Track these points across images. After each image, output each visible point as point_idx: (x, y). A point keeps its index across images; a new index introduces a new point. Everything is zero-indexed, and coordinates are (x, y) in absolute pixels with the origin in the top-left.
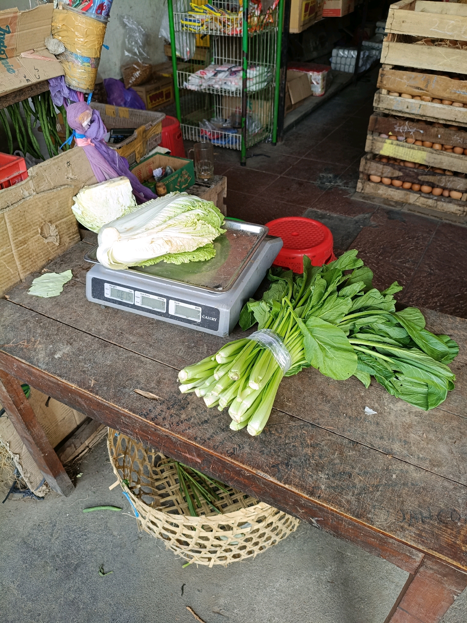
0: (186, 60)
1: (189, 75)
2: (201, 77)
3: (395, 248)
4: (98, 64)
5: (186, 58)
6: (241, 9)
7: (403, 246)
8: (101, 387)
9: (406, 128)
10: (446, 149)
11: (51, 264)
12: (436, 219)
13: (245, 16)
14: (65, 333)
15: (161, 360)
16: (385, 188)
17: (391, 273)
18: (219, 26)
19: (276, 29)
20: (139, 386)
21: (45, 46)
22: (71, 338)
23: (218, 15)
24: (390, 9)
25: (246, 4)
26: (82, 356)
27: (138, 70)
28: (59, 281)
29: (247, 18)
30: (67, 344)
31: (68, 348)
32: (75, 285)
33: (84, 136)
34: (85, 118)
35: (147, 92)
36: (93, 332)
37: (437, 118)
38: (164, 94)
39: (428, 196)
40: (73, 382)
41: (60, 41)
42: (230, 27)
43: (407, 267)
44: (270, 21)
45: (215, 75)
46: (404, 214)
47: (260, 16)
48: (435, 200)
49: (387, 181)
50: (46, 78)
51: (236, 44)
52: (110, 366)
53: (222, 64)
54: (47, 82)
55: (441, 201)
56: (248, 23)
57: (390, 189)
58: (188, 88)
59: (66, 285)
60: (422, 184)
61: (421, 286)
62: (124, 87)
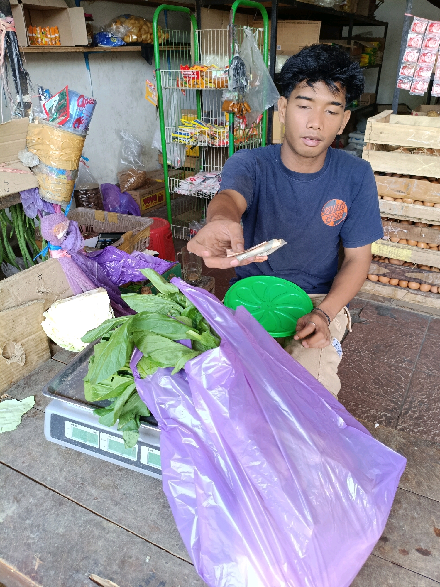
0: (177, 168)
1: (179, 182)
2: (191, 183)
3: (389, 346)
4: (76, 176)
5: (177, 166)
6: (228, 124)
7: (397, 344)
8: (47, 570)
9: (390, 228)
10: (430, 248)
11: (12, 389)
12: (426, 314)
13: (231, 130)
14: (13, 485)
15: (128, 526)
16: (372, 284)
17: (388, 374)
18: (207, 139)
19: (260, 140)
20: (96, 569)
21: (19, 159)
22: (20, 493)
23: (206, 129)
24: (367, 122)
25: (231, 119)
26: (30, 519)
27: (133, 176)
28: (18, 410)
29: (233, 131)
30: (13, 502)
31: (14, 508)
32: (36, 415)
33: (59, 247)
34: (61, 230)
35: (141, 196)
36: (48, 483)
37: (420, 219)
38: (157, 197)
39: (416, 292)
40: (12, 562)
41: (35, 154)
42: (218, 139)
43: (403, 368)
44: (255, 133)
45: (204, 181)
46: (393, 310)
47: (245, 129)
48: (423, 296)
49: (374, 278)
50: (17, 191)
51: (223, 153)
52: (63, 536)
53: (210, 171)
54: (18, 194)
55: (430, 297)
56: (234, 136)
57: (377, 285)
58: (178, 193)
59: (25, 416)
60: (409, 280)
61: (421, 388)
62: (120, 191)
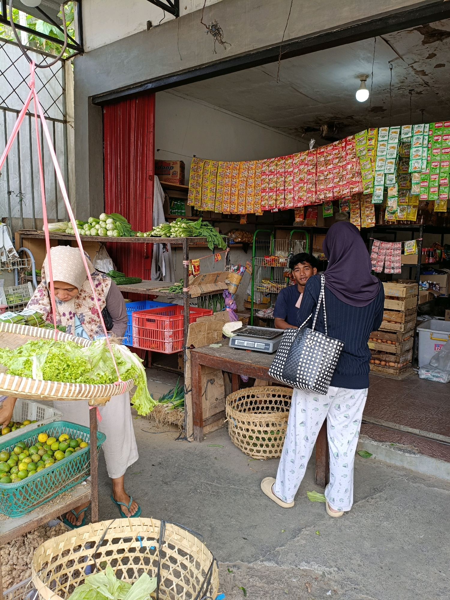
1: (259, 310)
2: (265, 312)
5: (258, 302)
10: (383, 342)
18: (275, 289)
21: (225, 281)
23: (275, 285)
33: (229, 308)
34: (231, 302)
39: (379, 366)
41: (229, 280)
48: (383, 367)
54: (223, 290)
55: (386, 368)
58: (258, 316)
60: (374, 359)
